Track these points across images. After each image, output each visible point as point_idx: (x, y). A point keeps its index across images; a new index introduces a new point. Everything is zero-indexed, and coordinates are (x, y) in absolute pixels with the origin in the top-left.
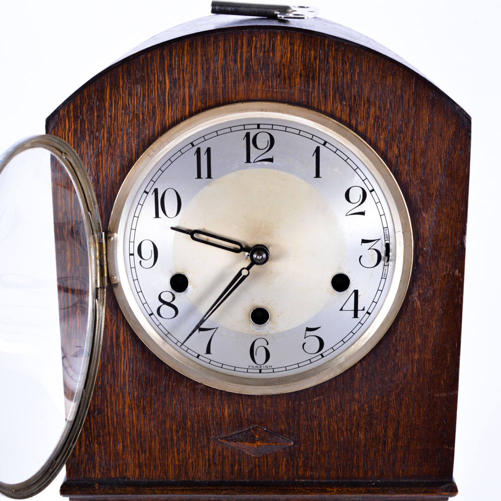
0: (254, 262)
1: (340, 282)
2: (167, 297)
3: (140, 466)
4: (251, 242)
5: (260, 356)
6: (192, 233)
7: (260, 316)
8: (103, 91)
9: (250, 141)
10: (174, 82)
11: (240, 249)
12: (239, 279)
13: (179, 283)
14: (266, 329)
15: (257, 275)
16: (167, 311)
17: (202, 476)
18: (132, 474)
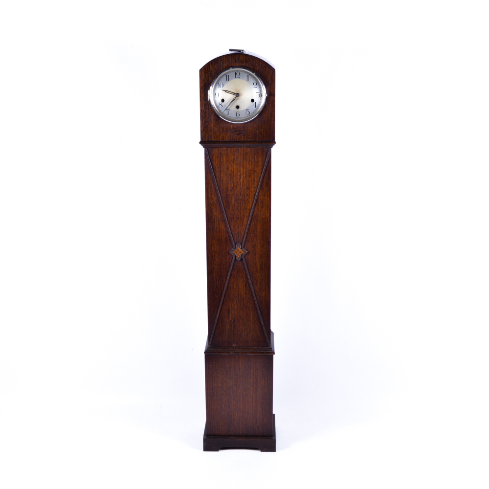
0: (237, 96)
1: (253, 101)
2: (220, 103)
3: (215, 138)
4: (236, 93)
5: (238, 115)
6: (225, 91)
7: (238, 107)
8: (209, 66)
9: (236, 74)
10: (222, 63)
11: (234, 94)
12: (234, 99)
13: (223, 101)
14: (239, 110)
15: (237, 99)
16: (220, 106)
17: (227, 140)
18: (213, 140)
